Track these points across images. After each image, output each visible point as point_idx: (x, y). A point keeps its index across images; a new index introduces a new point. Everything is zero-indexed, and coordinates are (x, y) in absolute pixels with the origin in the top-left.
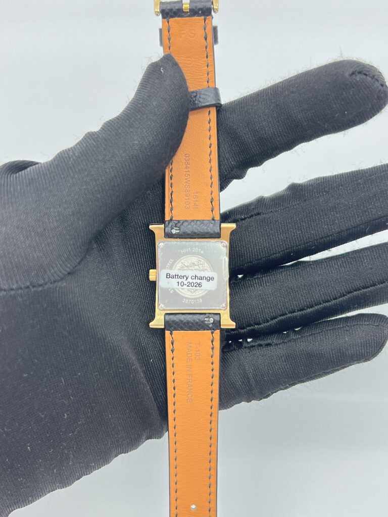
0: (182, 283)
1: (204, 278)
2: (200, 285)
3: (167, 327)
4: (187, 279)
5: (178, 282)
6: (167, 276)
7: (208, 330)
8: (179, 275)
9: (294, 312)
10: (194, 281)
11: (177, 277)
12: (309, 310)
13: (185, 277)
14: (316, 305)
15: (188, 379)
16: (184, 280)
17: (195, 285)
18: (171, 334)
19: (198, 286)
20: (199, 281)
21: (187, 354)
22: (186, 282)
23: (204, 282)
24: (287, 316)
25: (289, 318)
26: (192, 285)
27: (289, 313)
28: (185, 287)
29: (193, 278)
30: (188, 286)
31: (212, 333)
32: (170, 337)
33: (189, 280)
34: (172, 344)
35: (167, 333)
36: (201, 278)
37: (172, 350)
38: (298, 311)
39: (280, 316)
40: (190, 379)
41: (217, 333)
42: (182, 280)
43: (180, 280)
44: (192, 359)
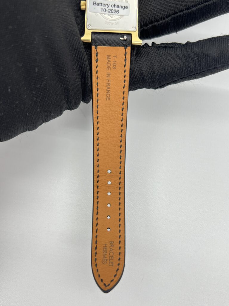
0: (105, 10)
1: (121, 7)
2: (117, 11)
3: (94, 43)
4: (108, 6)
5: (102, 9)
6: (94, 3)
7: (123, 46)
8: (103, 3)
9: (182, 11)
10: (114, 9)
11: (101, 5)
12: (194, 9)
13: (107, 5)
14: (198, 5)
15: (107, 83)
16: (106, 7)
17: (114, 11)
18: (96, 48)
19: (116, 12)
20: (117, 9)
21: (107, 64)
22: (107, 9)
23: (120, 10)
24: (178, 14)
25: (179, 15)
26: (112, 11)
27: (179, 12)
28: (107, 12)
29: (113, 6)
30: (109, 12)
31: (125, 49)
32: (95, 51)
33: (110, 7)
34: (97, 56)
35: (93, 47)
36: (119, 7)
37: (96, 61)
38: (185, 10)
39: (173, 14)
40: (108, 83)
41: (129, 49)
42: (105, 7)
43: (103, 8)
44: (110, 68)
